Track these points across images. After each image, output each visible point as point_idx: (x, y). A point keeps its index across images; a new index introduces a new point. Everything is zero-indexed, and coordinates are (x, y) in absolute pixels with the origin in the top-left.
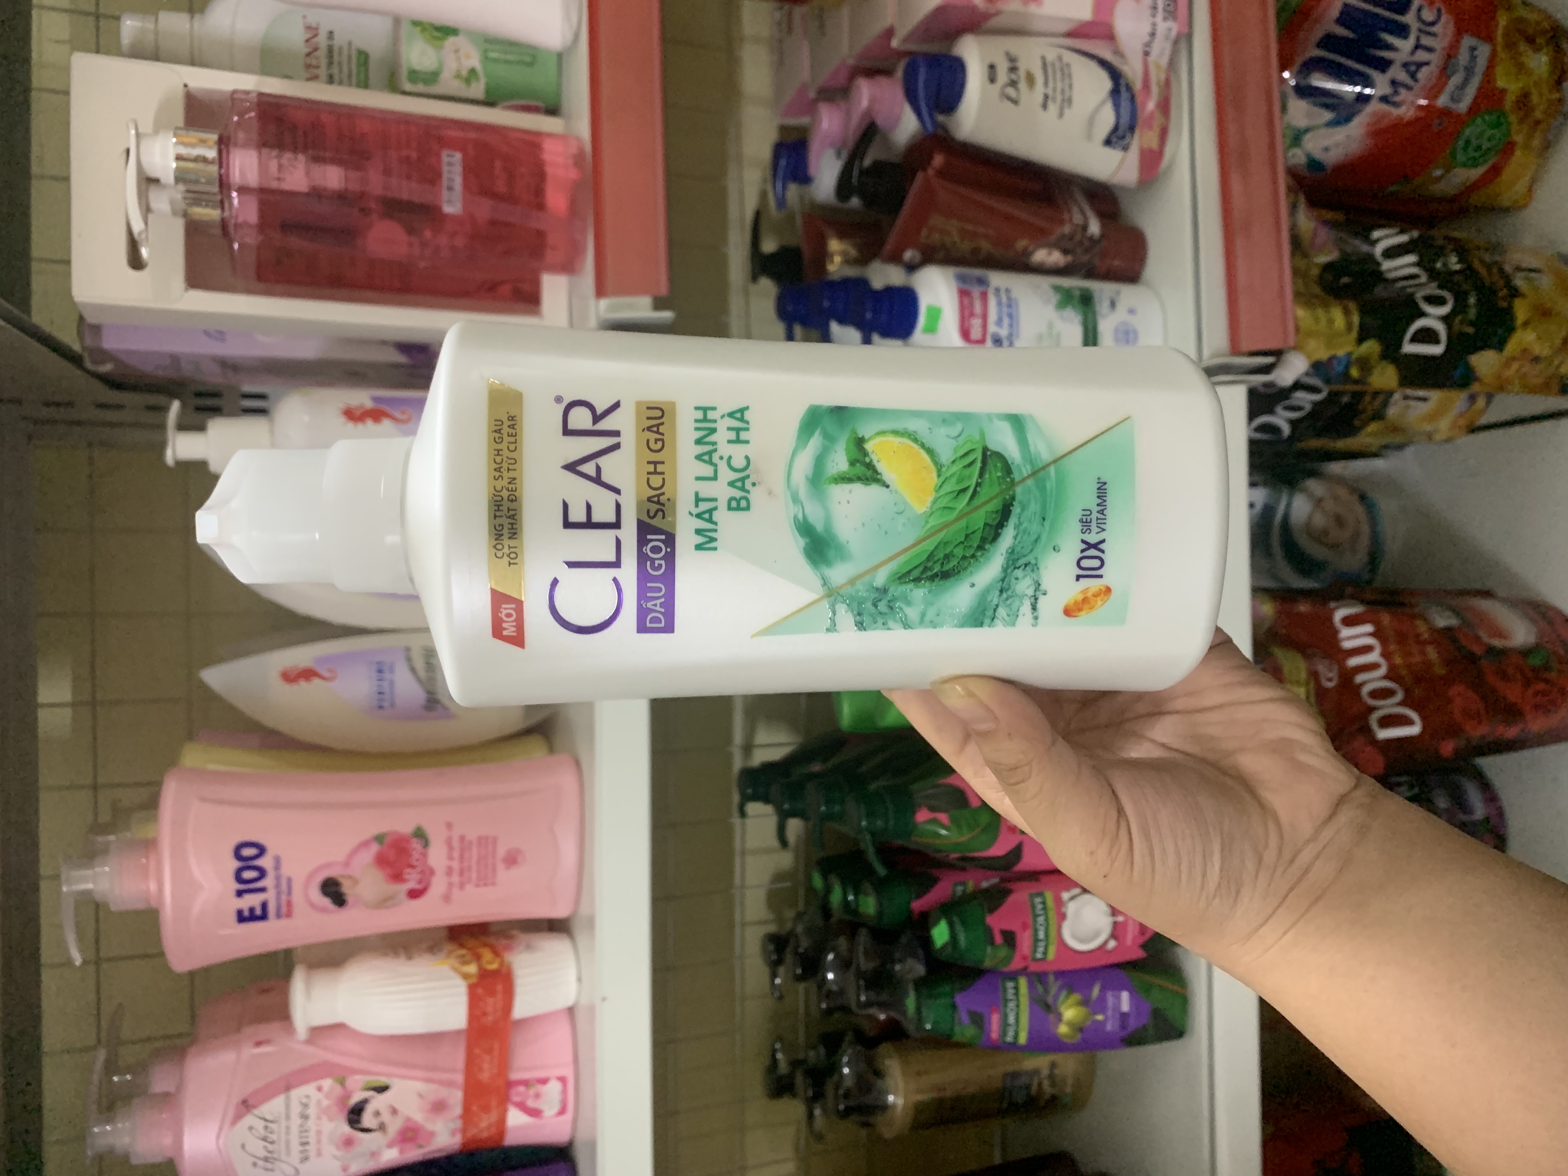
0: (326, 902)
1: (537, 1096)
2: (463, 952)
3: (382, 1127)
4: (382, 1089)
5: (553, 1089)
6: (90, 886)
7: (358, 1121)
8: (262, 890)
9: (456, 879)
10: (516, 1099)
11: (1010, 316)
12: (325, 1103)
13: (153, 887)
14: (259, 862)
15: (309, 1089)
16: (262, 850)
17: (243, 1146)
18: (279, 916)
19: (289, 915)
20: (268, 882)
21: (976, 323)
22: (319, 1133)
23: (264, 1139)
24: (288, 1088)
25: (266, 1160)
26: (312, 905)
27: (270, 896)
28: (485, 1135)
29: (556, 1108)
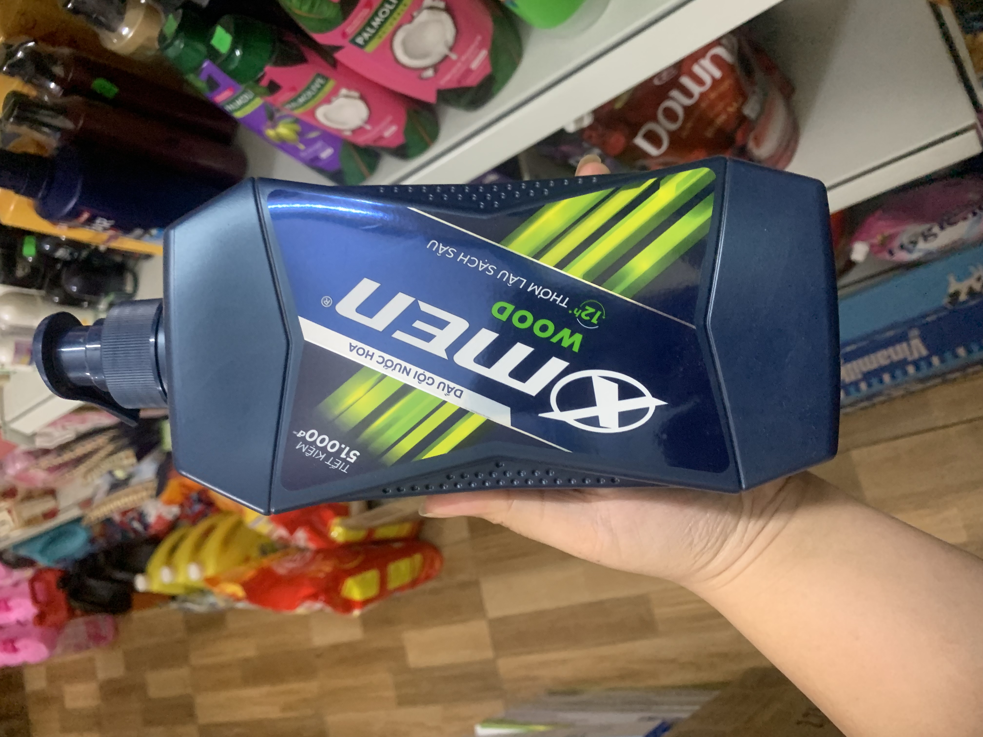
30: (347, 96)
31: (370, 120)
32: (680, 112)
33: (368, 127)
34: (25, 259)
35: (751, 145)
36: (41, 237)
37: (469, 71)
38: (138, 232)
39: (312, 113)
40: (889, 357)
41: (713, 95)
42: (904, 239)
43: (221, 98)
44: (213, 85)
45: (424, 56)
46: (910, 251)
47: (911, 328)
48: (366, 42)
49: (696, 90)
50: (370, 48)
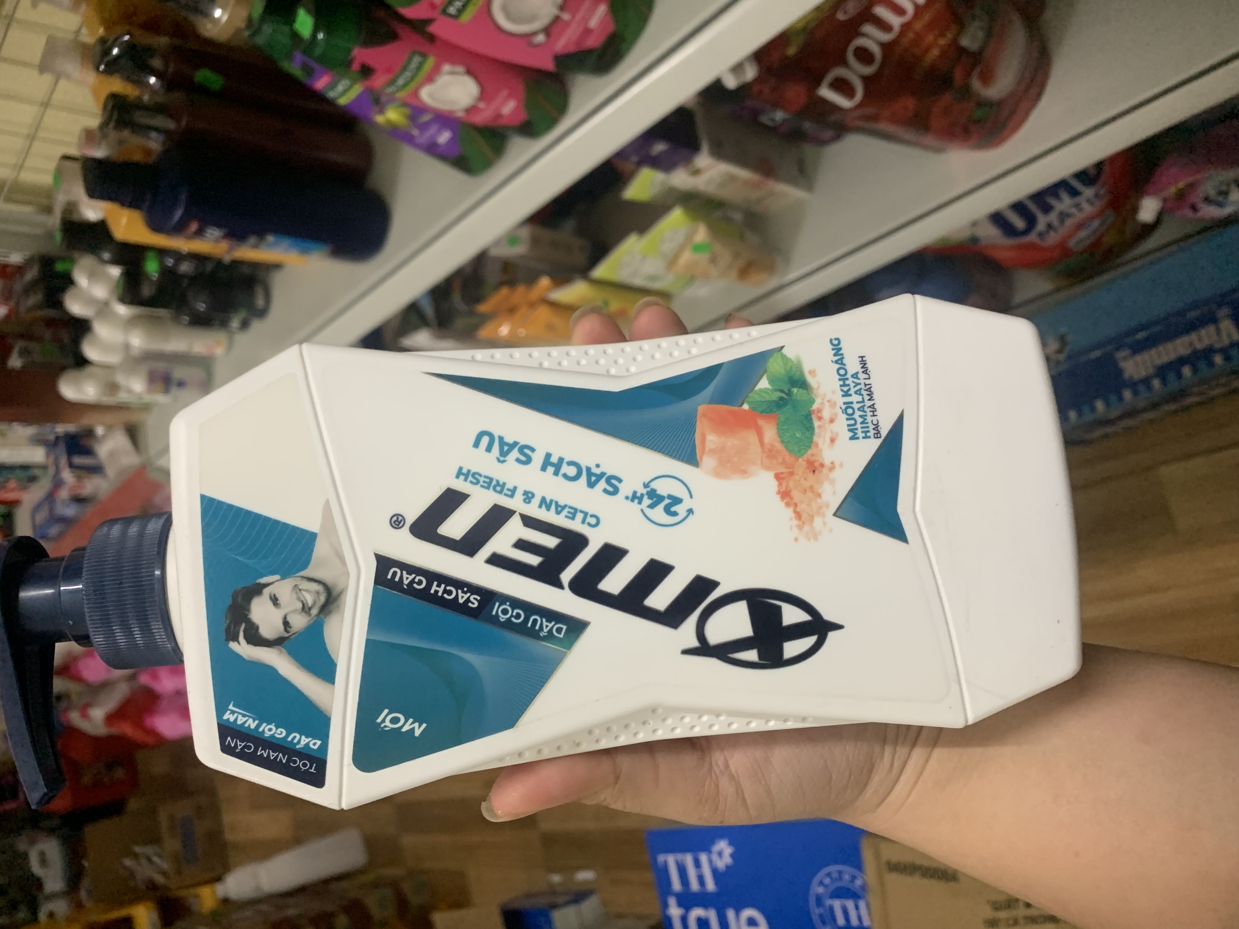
30: (452, 73)
31: (484, 95)
32: (876, 50)
33: (482, 105)
34: (148, 278)
35: (976, 84)
36: (162, 252)
37: (588, 32)
38: (252, 240)
39: (415, 94)
40: (1191, 344)
41: (918, 26)
42: (1209, 188)
43: (320, 84)
44: (309, 71)
45: (532, 18)
46: (1220, 205)
47: (1220, 306)
48: (460, 11)
49: (896, 21)
50: (466, 17)
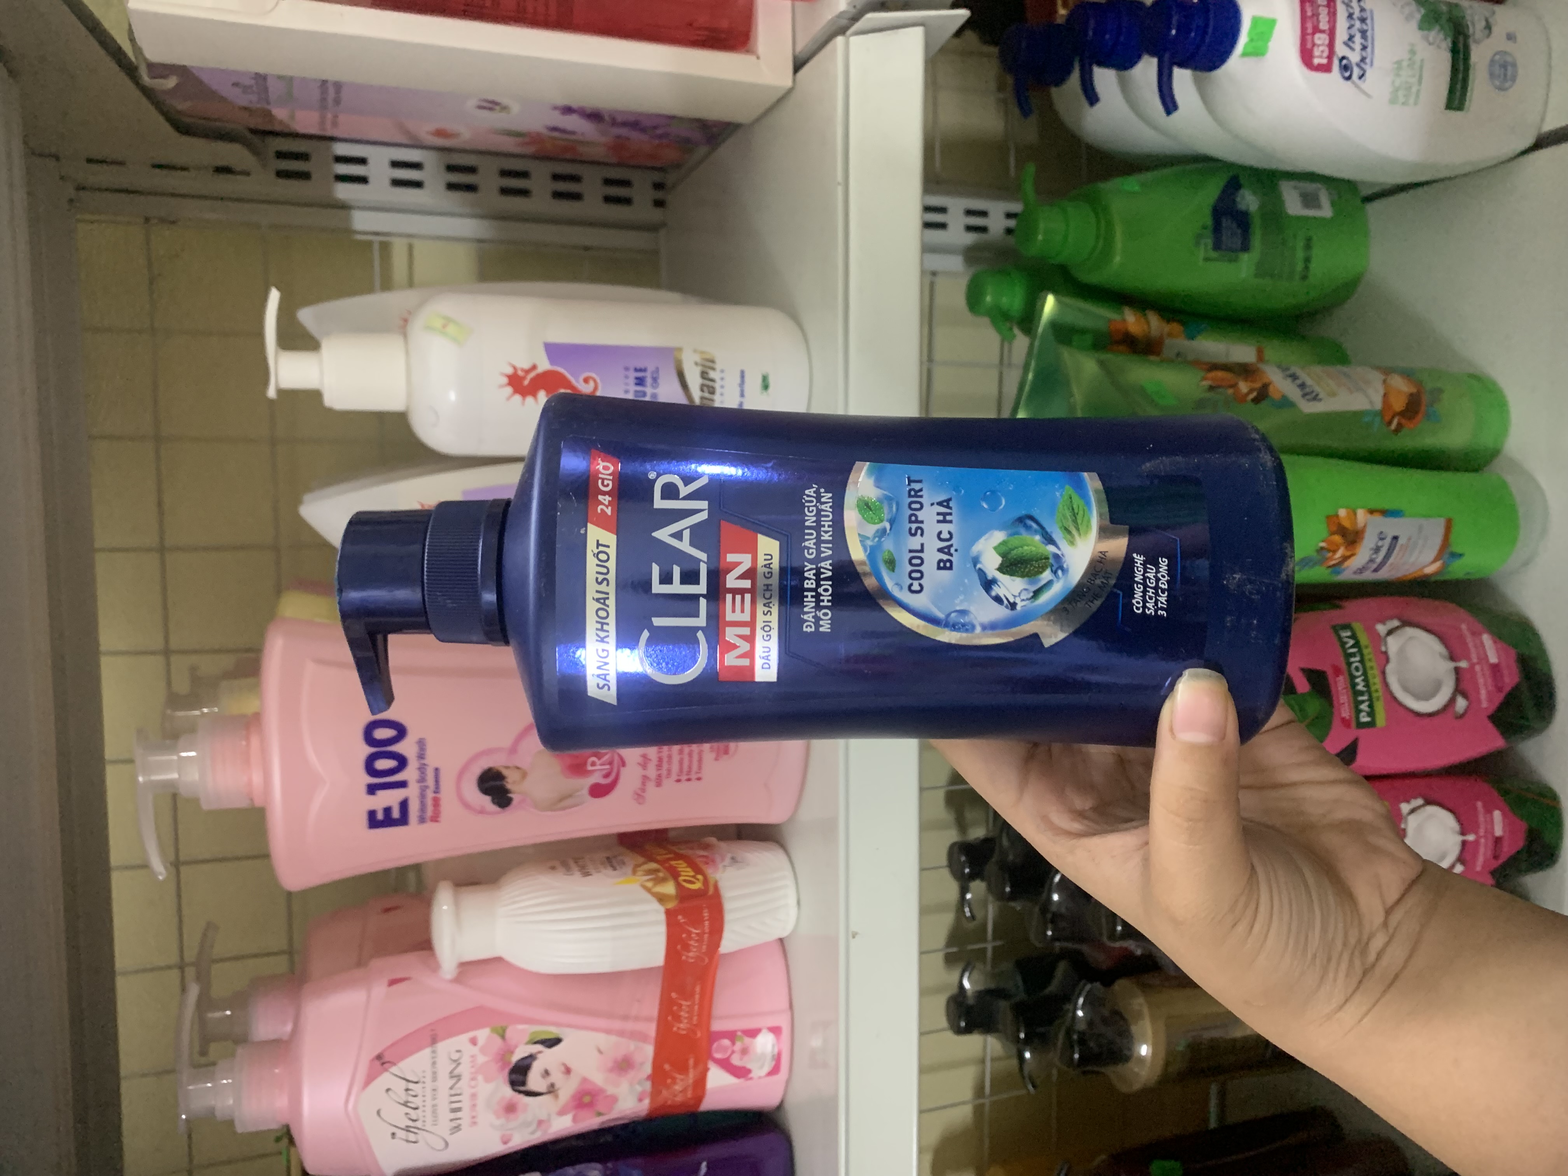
0: (486, 800)
1: (745, 1051)
2: (653, 866)
3: (552, 1090)
4: (552, 1042)
5: (765, 1043)
6: (175, 776)
7: (524, 1083)
8: (403, 784)
9: (652, 772)
10: (718, 1056)
11: (1364, 33)
12: (481, 1059)
13: (257, 778)
14: (396, 748)
15: (461, 1041)
16: (401, 732)
17: (378, 1113)
18: (422, 820)
19: (435, 818)
20: (409, 774)
21: (1321, 39)
22: (474, 1096)
23: (405, 1104)
24: (434, 1041)
25: (407, 1129)
26: (467, 805)
27: (411, 793)
28: (679, 1099)
29: (767, 1068)
31: (1463, 824)
45: (1437, 687)
50: (1380, 718)
